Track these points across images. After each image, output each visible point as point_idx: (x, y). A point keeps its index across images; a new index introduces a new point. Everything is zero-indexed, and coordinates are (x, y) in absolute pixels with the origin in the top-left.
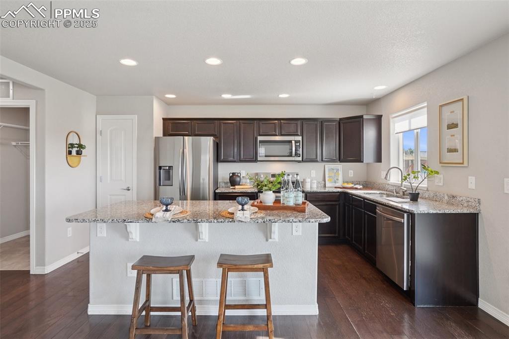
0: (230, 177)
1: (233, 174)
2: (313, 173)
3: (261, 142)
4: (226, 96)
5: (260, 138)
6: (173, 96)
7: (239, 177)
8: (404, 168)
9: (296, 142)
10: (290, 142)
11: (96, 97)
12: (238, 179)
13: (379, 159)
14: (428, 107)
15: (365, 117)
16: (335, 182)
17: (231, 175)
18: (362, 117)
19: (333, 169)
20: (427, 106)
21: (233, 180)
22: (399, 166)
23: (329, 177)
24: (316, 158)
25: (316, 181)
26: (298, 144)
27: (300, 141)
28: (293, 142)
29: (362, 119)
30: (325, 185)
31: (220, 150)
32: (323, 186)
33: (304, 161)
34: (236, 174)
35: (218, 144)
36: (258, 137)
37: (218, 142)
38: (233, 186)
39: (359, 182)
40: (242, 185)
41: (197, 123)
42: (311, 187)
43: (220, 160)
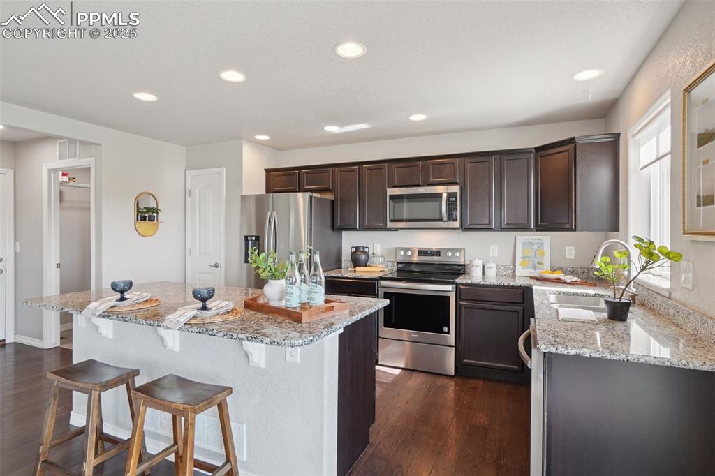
0: (352, 253)
1: (357, 248)
2: (495, 251)
3: (393, 197)
4: (332, 129)
5: (390, 192)
6: (266, 138)
7: (367, 254)
9: (450, 195)
10: (439, 195)
11: (184, 148)
12: (363, 257)
13: (614, 225)
15: (580, 140)
16: (535, 268)
17: (354, 250)
19: (532, 244)
21: (358, 258)
23: (523, 258)
24: (489, 224)
25: (494, 265)
26: (454, 199)
27: (456, 193)
28: (445, 196)
29: (574, 145)
30: (514, 271)
31: (336, 212)
32: (511, 274)
33: (464, 228)
34: (362, 249)
35: (333, 203)
36: (388, 190)
37: (333, 199)
38: (355, 267)
39: (588, 269)
40: (370, 266)
41: (307, 173)
42: (484, 274)
43: (336, 227)
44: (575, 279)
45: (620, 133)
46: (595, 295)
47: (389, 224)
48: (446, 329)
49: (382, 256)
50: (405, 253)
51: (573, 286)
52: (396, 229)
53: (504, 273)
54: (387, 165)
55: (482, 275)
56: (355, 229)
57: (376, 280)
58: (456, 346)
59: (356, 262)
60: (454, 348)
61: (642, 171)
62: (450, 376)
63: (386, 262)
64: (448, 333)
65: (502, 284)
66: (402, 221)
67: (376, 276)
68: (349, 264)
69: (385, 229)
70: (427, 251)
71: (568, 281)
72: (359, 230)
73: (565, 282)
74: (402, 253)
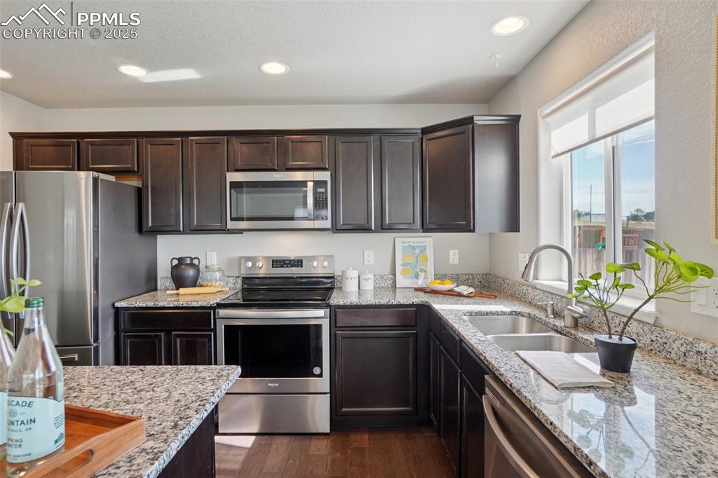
0: (173, 268)
1: (181, 260)
2: (370, 257)
4: (132, 71)
5: (233, 177)
6: (4, 74)
7: (196, 267)
8: (574, 246)
9: (318, 184)
10: (303, 184)
13: (513, 224)
14: (658, 50)
15: (479, 120)
16: (417, 277)
17: (175, 262)
18: (470, 120)
19: (414, 248)
20: (657, 46)
22: (561, 243)
23: (404, 265)
24: (368, 223)
25: (371, 276)
26: (322, 190)
27: (326, 181)
28: (310, 185)
29: (471, 126)
30: (394, 281)
31: (144, 205)
32: (390, 286)
33: (336, 229)
34: (188, 261)
35: (140, 193)
36: (228, 175)
37: (141, 186)
38: (178, 289)
39: (473, 275)
40: (201, 286)
41: (93, 144)
42: (359, 288)
43: (144, 229)
44: (471, 290)
45: (520, 116)
46: (511, 313)
47: (231, 225)
48: (317, 370)
49: (219, 270)
50: (254, 264)
51: (471, 300)
52: (240, 231)
53: (382, 285)
54: (226, 138)
55: (357, 289)
56: (177, 232)
57: (211, 308)
58: (331, 393)
59: (179, 280)
60: (329, 395)
61: (554, 160)
62: (323, 434)
63: (225, 277)
64: (321, 375)
65: (390, 303)
66: (242, 219)
67: (212, 301)
68: (170, 283)
69: (225, 231)
70: (284, 261)
71: (465, 293)
72: (184, 233)
73: (460, 295)
74: (250, 264)
